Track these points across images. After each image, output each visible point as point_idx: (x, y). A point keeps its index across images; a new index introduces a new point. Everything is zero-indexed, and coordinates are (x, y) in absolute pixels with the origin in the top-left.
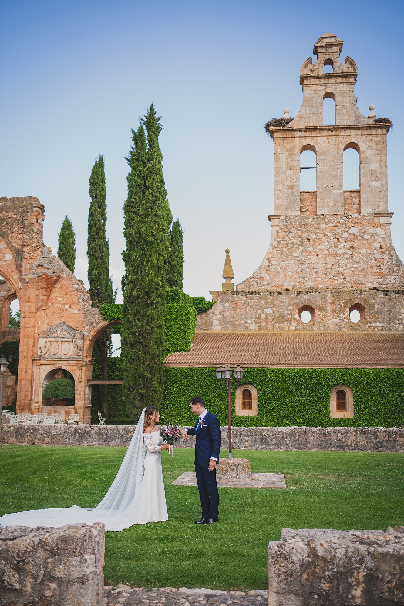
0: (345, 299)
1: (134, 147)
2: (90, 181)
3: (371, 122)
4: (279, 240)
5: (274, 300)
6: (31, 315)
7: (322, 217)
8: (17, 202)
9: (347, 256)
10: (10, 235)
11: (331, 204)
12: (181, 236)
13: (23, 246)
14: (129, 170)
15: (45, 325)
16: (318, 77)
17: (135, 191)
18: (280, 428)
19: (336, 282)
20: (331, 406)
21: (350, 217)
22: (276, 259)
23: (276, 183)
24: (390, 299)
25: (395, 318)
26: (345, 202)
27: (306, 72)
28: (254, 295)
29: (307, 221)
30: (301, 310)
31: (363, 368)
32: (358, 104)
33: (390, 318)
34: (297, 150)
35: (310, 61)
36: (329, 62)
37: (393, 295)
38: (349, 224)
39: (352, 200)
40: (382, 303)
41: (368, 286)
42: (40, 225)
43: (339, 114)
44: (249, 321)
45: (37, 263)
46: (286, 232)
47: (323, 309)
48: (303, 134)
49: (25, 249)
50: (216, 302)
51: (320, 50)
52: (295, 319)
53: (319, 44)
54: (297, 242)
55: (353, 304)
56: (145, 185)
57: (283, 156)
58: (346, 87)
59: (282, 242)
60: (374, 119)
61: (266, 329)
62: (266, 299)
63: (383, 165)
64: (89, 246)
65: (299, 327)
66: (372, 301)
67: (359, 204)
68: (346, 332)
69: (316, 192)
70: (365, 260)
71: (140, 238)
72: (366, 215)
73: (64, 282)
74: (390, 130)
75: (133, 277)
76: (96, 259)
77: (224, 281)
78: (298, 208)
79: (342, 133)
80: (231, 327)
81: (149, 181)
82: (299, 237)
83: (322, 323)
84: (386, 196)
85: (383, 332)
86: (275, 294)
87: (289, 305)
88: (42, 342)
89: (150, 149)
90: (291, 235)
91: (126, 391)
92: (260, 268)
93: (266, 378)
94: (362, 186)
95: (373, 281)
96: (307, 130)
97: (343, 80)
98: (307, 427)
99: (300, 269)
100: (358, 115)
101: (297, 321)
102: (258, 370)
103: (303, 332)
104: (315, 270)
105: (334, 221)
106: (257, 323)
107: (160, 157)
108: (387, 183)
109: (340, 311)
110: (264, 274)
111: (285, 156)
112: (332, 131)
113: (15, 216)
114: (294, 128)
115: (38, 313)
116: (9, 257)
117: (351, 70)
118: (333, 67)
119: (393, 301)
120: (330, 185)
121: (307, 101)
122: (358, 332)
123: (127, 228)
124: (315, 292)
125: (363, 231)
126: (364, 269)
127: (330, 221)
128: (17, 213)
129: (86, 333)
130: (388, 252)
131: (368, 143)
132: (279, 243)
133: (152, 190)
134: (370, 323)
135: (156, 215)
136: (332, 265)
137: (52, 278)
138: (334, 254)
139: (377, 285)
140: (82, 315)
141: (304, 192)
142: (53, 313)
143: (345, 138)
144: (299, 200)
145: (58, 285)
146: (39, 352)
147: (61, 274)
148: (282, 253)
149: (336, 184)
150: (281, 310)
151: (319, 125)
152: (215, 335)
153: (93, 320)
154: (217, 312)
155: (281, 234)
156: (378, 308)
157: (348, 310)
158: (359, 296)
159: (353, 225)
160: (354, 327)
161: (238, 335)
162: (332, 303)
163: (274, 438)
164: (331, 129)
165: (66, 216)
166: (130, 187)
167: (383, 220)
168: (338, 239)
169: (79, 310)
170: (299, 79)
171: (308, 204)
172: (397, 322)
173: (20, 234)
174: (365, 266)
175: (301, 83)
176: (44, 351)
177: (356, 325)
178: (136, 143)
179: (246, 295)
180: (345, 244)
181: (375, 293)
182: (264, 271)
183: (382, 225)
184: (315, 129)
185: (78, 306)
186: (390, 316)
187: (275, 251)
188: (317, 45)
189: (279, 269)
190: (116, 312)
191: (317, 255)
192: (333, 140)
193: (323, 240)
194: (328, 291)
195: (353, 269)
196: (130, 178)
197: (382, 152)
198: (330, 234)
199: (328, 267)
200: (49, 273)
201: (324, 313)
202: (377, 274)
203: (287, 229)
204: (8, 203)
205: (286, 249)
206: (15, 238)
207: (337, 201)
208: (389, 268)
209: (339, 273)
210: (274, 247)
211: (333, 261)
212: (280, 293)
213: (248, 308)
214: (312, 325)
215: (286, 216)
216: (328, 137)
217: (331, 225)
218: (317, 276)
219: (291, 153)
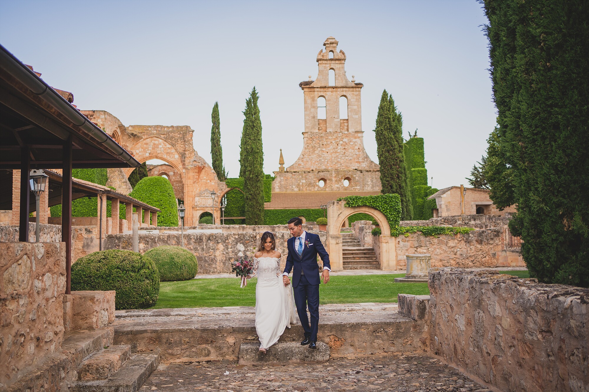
0: (341, 175)
1: (247, 107)
2: (212, 115)
3: (353, 85)
5: (306, 176)
6: (191, 186)
7: (330, 133)
8: (180, 128)
9: (342, 153)
10: (177, 145)
11: (334, 126)
13: (185, 151)
14: (244, 117)
15: (198, 190)
16: (326, 60)
19: (337, 166)
21: (343, 133)
22: (307, 155)
23: (305, 115)
25: (366, 184)
26: (341, 125)
27: (320, 57)
29: (322, 135)
30: (319, 181)
32: (346, 74)
33: (363, 184)
34: (316, 98)
35: (322, 51)
36: (332, 51)
37: (364, 173)
38: (343, 137)
39: (344, 124)
40: (359, 177)
41: (352, 168)
43: (337, 80)
44: (294, 187)
45: (193, 159)
46: (311, 141)
47: (330, 180)
48: (319, 89)
49: (186, 153)
50: (276, 177)
51: (327, 45)
53: (327, 42)
54: (317, 145)
55: (346, 177)
56: (253, 125)
57: (309, 101)
58: (341, 65)
60: (354, 83)
61: (302, 190)
62: (302, 175)
63: (359, 107)
64: (212, 149)
65: (319, 189)
66: (355, 176)
67: (348, 126)
68: (342, 191)
69: (326, 120)
70: (351, 155)
71: (252, 150)
72: (351, 132)
73: (207, 169)
74: (362, 88)
75: (250, 169)
76: (217, 156)
77: (280, 166)
78: (317, 128)
79: (339, 90)
80: (285, 190)
81: (255, 123)
82: (318, 143)
83: (330, 187)
84: (361, 123)
85: (360, 191)
86: (307, 173)
87: (314, 178)
88: (197, 199)
89: (255, 108)
90: (314, 142)
91: (248, 220)
92: (299, 159)
93: (310, 214)
94: (349, 117)
95: (355, 166)
96: (321, 88)
97: (339, 62)
99: (319, 160)
100: (347, 81)
101: (318, 186)
102: (306, 210)
103: (321, 192)
104: (326, 160)
105: (336, 135)
106: (298, 187)
107: (259, 111)
108: (361, 116)
109: (339, 181)
110: (301, 162)
111: (310, 101)
113: (179, 136)
114: (314, 86)
115: (194, 185)
116: (177, 156)
117: (343, 57)
118: (334, 54)
119: (365, 176)
120: (333, 117)
121: (320, 72)
122: (348, 191)
124: (327, 171)
125: (350, 140)
126: (351, 160)
127: (333, 135)
128: (180, 134)
129: (219, 194)
130: (362, 151)
131: (352, 95)
132: (308, 146)
133: (256, 127)
134: (354, 186)
135: (259, 140)
136: (335, 158)
137: (201, 167)
138: (336, 152)
139: (357, 168)
140: (217, 185)
141: (320, 120)
142: (202, 184)
143: (340, 92)
144: (317, 124)
145: (203, 171)
146: (196, 204)
147: (205, 165)
148: (310, 151)
149: (336, 116)
150: (310, 181)
151: (327, 85)
152: (277, 194)
153: (223, 188)
154: (277, 182)
155: (309, 142)
156: (358, 179)
157: (343, 180)
158: (348, 173)
159: (345, 137)
160: (346, 189)
161: (289, 194)
162: (335, 177)
164: (333, 88)
166: (245, 126)
167: (359, 135)
168: (338, 144)
169: (215, 183)
170: (317, 60)
171: (322, 126)
172: (367, 186)
173: (182, 145)
174: (351, 158)
175: (318, 62)
176: (198, 203)
177: (347, 187)
178: (248, 104)
179: (292, 173)
180: (341, 147)
181: (356, 172)
182: (301, 161)
183: (359, 137)
184: (325, 87)
185: (214, 181)
187: (306, 151)
188: (325, 42)
189: (308, 160)
190: (235, 184)
191: (327, 153)
192: (334, 93)
193: (330, 145)
194: (333, 171)
195: (345, 160)
196: (245, 122)
197: (359, 100)
198: (333, 142)
199: (333, 159)
200: (200, 165)
201: (331, 182)
202: (357, 162)
203: (312, 139)
204: (175, 129)
205: (311, 149)
206: (180, 147)
207: (337, 125)
208: (363, 159)
209: (338, 162)
210: (306, 148)
211: (335, 155)
212: (309, 172)
213: (293, 180)
214: (326, 188)
215: (311, 132)
216: (332, 92)
217: (334, 137)
218: (328, 163)
219: (313, 100)
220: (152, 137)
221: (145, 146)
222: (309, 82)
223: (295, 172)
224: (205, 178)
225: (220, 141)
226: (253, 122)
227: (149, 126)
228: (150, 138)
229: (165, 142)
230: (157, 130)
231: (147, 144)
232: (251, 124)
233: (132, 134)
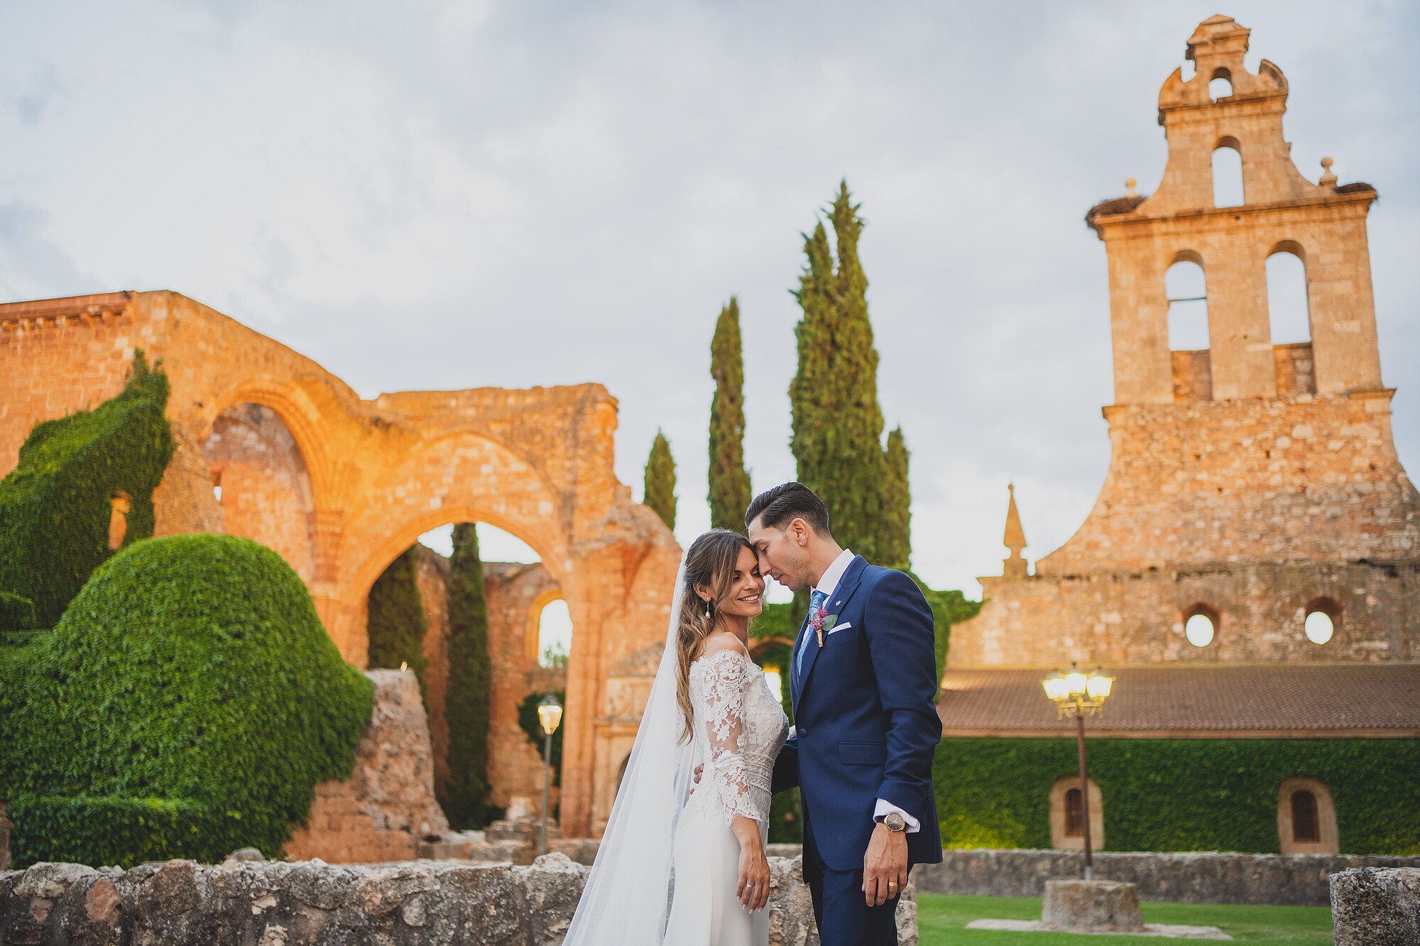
0: (1292, 586)
1: (808, 266)
2: (712, 349)
3: (1327, 192)
4: (1128, 458)
5: (1123, 593)
7: (1226, 404)
8: (564, 395)
9: (1292, 490)
10: (549, 463)
11: (1245, 375)
12: (906, 461)
13: (575, 483)
14: (798, 313)
15: (622, 649)
16: (1198, 107)
17: (811, 356)
18: (1177, 856)
19: (1268, 550)
20: (1281, 829)
21: (1292, 402)
22: (1124, 501)
23: (1116, 335)
24: (1403, 586)
26: (1278, 372)
27: (1171, 98)
28: (1077, 582)
29: (1190, 414)
30: (1187, 614)
31: (1356, 739)
33: (1405, 630)
34: (1160, 263)
35: (1177, 73)
36: (1222, 73)
37: (1407, 575)
38: (1293, 418)
39: (1294, 366)
40: (1381, 595)
41: (1345, 555)
42: (611, 439)
43: (1252, 180)
44: (1069, 642)
45: (605, 519)
46: (1143, 440)
47: (1240, 611)
48: (1171, 227)
49: (580, 490)
50: (989, 600)
51: (1199, 51)
52: (1176, 635)
53: (1197, 40)
54: (1170, 461)
55: (1313, 597)
56: (833, 342)
57: (1128, 278)
58: (1264, 123)
59: (1135, 464)
60: (1332, 185)
61: (1109, 658)
62: (1104, 589)
63: (1362, 283)
64: (711, 482)
65: (1186, 653)
66: (1359, 591)
67: (1312, 373)
68: (1301, 663)
69: (1207, 352)
70: (1335, 497)
71: (824, 452)
72: (1330, 396)
73: (660, 557)
74: (1373, 207)
77: (1007, 552)
78: (1169, 388)
79: (1262, 220)
80: (1027, 656)
81: (842, 333)
82: (1175, 450)
83: (1242, 643)
84: (1375, 353)
85: (1390, 663)
86: (1126, 579)
87: (1161, 602)
88: (614, 686)
89: (843, 268)
90: (1155, 447)
92: (1089, 522)
93: (1119, 763)
94: (1316, 332)
95: (1360, 545)
96: (1179, 217)
97: (1257, 109)
98: (1241, 854)
99: (1179, 523)
100: (1296, 180)
101: (1182, 639)
103: (1196, 665)
104: (1216, 524)
105: (1255, 411)
106: (1086, 644)
107: (863, 285)
108: (1374, 322)
109: (1284, 615)
110: (1098, 536)
111: (1132, 277)
112: (1237, 218)
113: (559, 424)
114: (1151, 215)
115: (605, 625)
116: (546, 507)
117: (1273, 87)
118: (1231, 82)
119: (1411, 589)
120: (1241, 334)
121: (1176, 159)
122: (1329, 663)
123: (796, 433)
124: (1220, 572)
125: (1325, 432)
126: (1334, 518)
127: (1246, 413)
128: (564, 416)
130: (1388, 478)
131: (1323, 239)
132: (1128, 464)
133: (849, 350)
134: (1358, 641)
136: (1256, 511)
137: (635, 549)
138: (1260, 485)
139: (1367, 555)
141: (1180, 352)
142: (639, 623)
143: (1268, 229)
144: (1169, 371)
145: (647, 564)
146: (608, 710)
147: (653, 539)
148: (1137, 488)
149: (1254, 332)
150: (1140, 615)
151: (1207, 207)
152: (989, 672)
154: (993, 623)
155: (1134, 445)
156: (1376, 606)
157: (1301, 611)
158: (1326, 580)
159: (1300, 419)
160: (1318, 652)
162: (1261, 598)
163: (1163, 878)
164: (1234, 213)
165: (660, 429)
166: (802, 347)
167: (1371, 405)
168: (1268, 454)
170: (1156, 114)
171: (1189, 378)
173: (569, 459)
174: (1336, 510)
175: (1161, 121)
176: (619, 705)
177: (1327, 646)
178: (812, 259)
179: (1058, 583)
180: (1284, 462)
181: (1365, 571)
182: (1098, 529)
183: (1370, 418)
184: (1198, 215)
186: (1408, 625)
187: (1121, 485)
188: (1192, 42)
189: (1131, 524)
190: (773, 619)
191: (1220, 490)
192: (1241, 238)
193: (1232, 454)
194: (1251, 570)
195: (1307, 519)
196: (801, 331)
197: (1358, 253)
198: (1247, 442)
199: (1248, 516)
200: (631, 538)
201: (1244, 622)
202: (1366, 528)
203: (1146, 433)
204: (546, 398)
205: (1144, 478)
206: (559, 467)
207: (1259, 369)
208: (1392, 514)
209: (1273, 529)
210: (1118, 475)
211: (1257, 502)
212: (1137, 577)
213: (1064, 612)
214: (1219, 646)
215: (1142, 406)
216: (1229, 232)
217: (1249, 421)
218: (1223, 535)
219: (1146, 269)
220: (457, 435)
221: (429, 469)
222: (1126, 200)
223: (1071, 578)
224: (652, 594)
225: (740, 451)
226: (831, 328)
227: (453, 394)
228: (448, 436)
229: (506, 453)
230: (477, 407)
231: (435, 461)
232: (822, 335)
233: (377, 422)
